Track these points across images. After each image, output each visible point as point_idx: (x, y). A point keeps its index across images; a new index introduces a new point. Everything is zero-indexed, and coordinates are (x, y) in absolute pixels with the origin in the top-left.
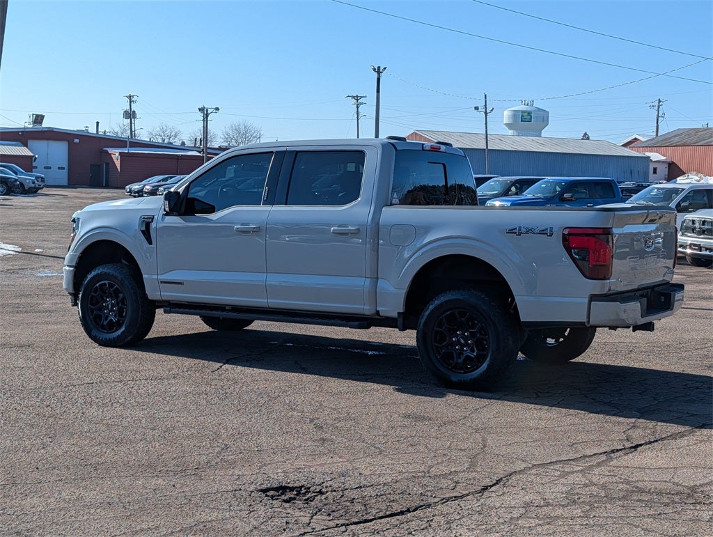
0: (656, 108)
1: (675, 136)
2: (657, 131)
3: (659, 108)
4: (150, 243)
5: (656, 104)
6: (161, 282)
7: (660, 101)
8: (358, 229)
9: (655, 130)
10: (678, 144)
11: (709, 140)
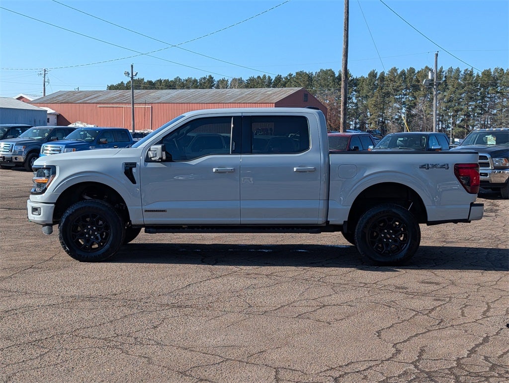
0: (43, 75)
1: (59, 96)
2: (45, 92)
3: (45, 76)
4: (134, 182)
5: (43, 72)
6: (146, 211)
7: (45, 71)
8: (315, 168)
9: (43, 91)
10: (63, 101)
11: (85, 99)
